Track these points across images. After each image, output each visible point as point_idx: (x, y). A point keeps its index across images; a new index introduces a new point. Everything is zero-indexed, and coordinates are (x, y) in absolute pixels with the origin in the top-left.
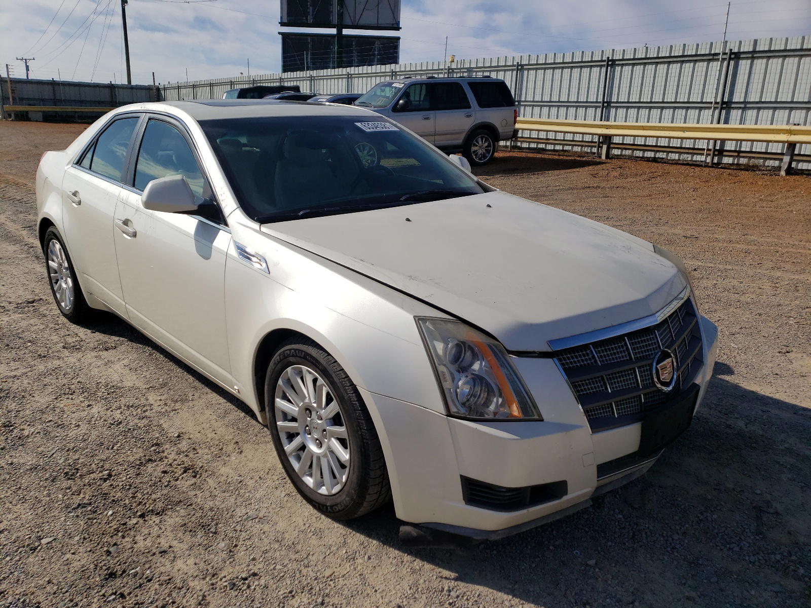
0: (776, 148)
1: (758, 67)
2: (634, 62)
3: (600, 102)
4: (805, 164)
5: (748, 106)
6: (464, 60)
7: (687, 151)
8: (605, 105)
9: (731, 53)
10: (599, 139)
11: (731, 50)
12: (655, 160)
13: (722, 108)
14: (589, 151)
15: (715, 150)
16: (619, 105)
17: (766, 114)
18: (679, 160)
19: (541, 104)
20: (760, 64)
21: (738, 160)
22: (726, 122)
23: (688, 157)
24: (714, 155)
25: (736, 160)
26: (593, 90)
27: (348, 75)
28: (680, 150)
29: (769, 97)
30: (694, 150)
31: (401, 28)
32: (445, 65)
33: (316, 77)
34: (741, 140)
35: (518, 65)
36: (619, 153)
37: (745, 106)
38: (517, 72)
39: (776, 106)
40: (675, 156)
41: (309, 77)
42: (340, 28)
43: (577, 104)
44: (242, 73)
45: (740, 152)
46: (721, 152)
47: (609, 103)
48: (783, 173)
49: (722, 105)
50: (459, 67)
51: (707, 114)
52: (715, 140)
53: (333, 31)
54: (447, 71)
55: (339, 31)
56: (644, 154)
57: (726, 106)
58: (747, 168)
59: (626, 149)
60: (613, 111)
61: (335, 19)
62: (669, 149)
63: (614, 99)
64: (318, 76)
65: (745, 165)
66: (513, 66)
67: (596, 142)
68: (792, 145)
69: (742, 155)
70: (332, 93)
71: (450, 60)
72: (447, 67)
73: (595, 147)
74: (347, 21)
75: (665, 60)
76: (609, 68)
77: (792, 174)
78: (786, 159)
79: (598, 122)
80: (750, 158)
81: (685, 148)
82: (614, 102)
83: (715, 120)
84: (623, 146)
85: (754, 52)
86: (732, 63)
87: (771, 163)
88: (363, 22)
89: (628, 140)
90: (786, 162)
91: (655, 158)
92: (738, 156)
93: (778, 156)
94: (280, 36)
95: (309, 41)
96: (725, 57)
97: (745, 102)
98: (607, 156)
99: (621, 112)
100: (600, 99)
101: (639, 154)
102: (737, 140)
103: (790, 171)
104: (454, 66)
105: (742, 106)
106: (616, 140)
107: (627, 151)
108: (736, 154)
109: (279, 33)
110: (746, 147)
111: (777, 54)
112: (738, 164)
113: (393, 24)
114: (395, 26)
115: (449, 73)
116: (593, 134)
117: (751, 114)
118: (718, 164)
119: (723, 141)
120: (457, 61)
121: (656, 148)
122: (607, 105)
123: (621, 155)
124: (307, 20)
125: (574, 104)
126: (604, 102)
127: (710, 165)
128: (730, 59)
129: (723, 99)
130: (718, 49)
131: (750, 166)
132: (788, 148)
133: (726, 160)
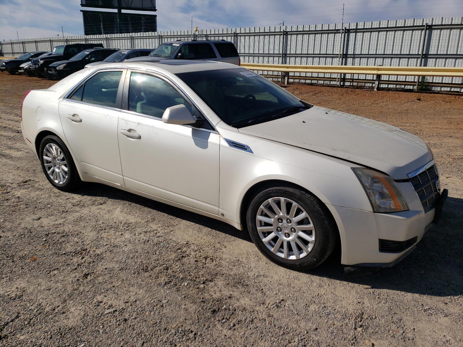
0: (369, 77)
1: (359, 37)
2: (297, 33)
3: (281, 54)
4: (384, 85)
5: (355, 56)
6: (203, 30)
7: (327, 79)
8: (284, 55)
9: (346, 29)
10: (282, 74)
11: (346, 28)
12: (311, 84)
13: (343, 57)
14: (277, 80)
15: (341, 79)
16: (291, 56)
17: (364, 60)
18: (324, 84)
19: (249, 55)
20: (359, 35)
21: (353, 84)
22: (346, 64)
23: (328, 82)
24: (341, 81)
25: (352, 83)
26: (277, 47)
27: (131, 37)
28: (324, 79)
29: (365, 52)
30: (331, 79)
31: (157, 10)
32: (191, 33)
33: (110, 38)
34: (354, 74)
35: (234, 33)
36: (293, 81)
37: (354, 56)
38: (234, 37)
39: (368, 56)
40: (322, 82)
41: (105, 38)
42: (120, 8)
43: (269, 55)
44: (58, 35)
45: (353, 79)
46: (344, 80)
47: (286, 54)
48: (375, 90)
49: (343, 56)
50: (200, 34)
51: (336, 60)
52: (341, 74)
53: (116, 11)
54: (193, 36)
55: (120, 11)
56: (305, 81)
57: (345, 56)
58: (358, 87)
59: (296, 79)
60: (288, 59)
61: (116, 3)
62: (318, 79)
63: (288, 52)
64: (111, 38)
65: (356, 86)
66: (231, 34)
67: (280, 76)
68: (379, 76)
69: (354, 81)
70: (129, 48)
71: (195, 30)
72: (193, 34)
73: (280, 78)
74: (124, 4)
75: (313, 32)
76: (285, 36)
77: (380, 90)
78: (377, 83)
79: (281, 65)
80: (358, 82)
81: (326, 78)
82: (288, 54)
83: (340, 64)
84: (294, 77)
85: (357, 29)
86: (346, 34)
87: (368, 85)
88: (133, 6)
89: (297, 74)
90: (376, 84)
91: (311, 83)
92: (353, 82)
93: (372, 81)
94: (82, 13)
95: (101, 16)
96: (343, 31)
97: (354, 54)
98: (288, 83)
99: (293, 59)
100: (281, 52)
101: (303, 81)
102: (351, 74)
103: (379, 89)
104: (197, 33)
105: (353, 56)
106: (291, 74)
107: (297, 80)
108: (351, 80)
109: (81, 11)
110: (356, 77)
111: (368, 30)
112: (353, 86)
113: (151, 8)
114: (153, 8)
115: (194, 37)
116: (278, 71)
117: (357, 60)
118: (344, 85)
119: (345, 74)
120: (199, 30)
121: (312, 78)
122: (285, 56)
123: (294, 82)
124: (98, 3)
125: (267, 55)
126: (283, 54)
127: (339, 86)
128: (346, 32)
129: (343, 53)
130: (339, 27)
131: (359, 86)
132: (377, 77)
133: (347, 84)
